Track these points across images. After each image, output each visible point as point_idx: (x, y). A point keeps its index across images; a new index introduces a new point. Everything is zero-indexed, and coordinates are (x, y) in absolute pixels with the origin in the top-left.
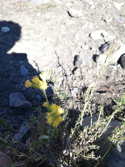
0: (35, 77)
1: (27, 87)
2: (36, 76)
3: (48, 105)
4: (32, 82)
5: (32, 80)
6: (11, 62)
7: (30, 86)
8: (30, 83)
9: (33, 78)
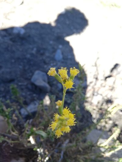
0: (64, 68)
1: (49, 75)
2: (66, 68)
3: (62, 105)
4: (57, 72)
5: (59, 70)
6: (51, 42)
7: (53, 75)
8: (55, 72)
9: (60, 69)
